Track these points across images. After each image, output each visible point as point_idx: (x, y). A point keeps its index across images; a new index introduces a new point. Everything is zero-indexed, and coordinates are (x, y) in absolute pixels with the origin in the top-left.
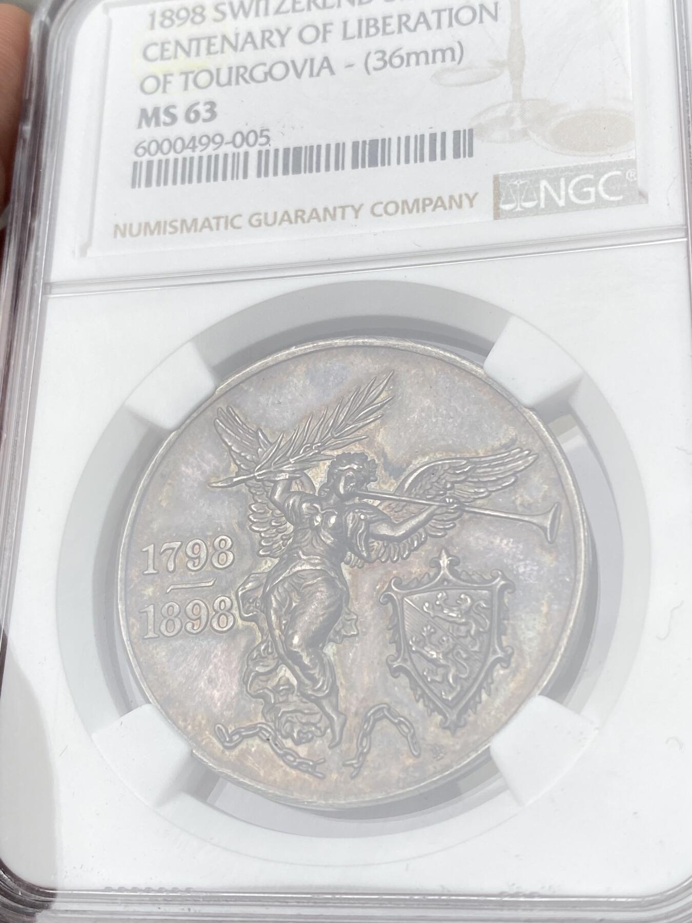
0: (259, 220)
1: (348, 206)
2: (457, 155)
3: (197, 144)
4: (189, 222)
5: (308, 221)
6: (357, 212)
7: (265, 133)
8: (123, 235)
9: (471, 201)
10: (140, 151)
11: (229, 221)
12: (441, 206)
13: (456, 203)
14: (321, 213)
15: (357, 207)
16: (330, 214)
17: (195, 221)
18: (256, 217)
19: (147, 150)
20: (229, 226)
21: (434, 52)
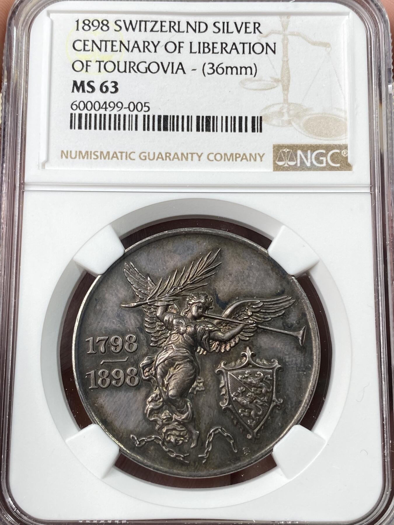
0: (145, 157)
1: (194, 153)
2: (253, 130)
3: (108, 106)
4: (105, 154)
5: (173, 160)
6: (200, 157)
7: (147, 105)
8: (67, 157)
9: (261, 157)
10: (74, 107)
11: (128, 155)
12: (245, 159)
13: (253, 158)
14: (180, 156)
15: (199, 154)
16: (184, 157)
17: (108, 153)
18: (144, 154)
19: (78, 107)
20: (128, 158)
21: (241, 68)
